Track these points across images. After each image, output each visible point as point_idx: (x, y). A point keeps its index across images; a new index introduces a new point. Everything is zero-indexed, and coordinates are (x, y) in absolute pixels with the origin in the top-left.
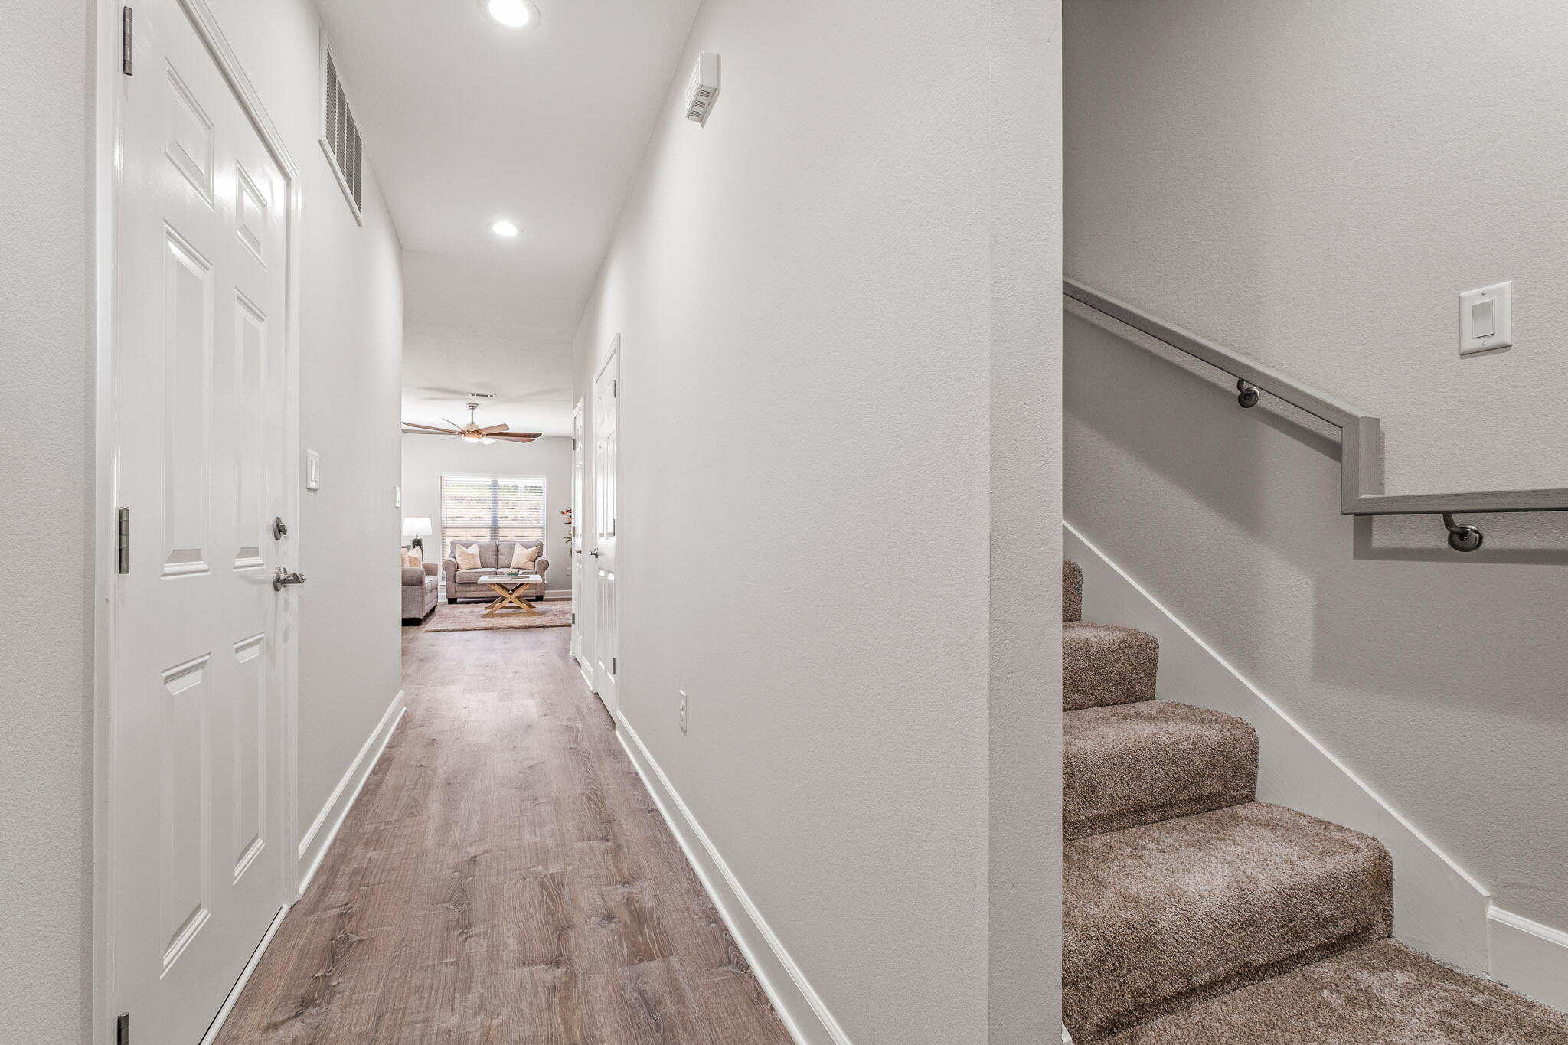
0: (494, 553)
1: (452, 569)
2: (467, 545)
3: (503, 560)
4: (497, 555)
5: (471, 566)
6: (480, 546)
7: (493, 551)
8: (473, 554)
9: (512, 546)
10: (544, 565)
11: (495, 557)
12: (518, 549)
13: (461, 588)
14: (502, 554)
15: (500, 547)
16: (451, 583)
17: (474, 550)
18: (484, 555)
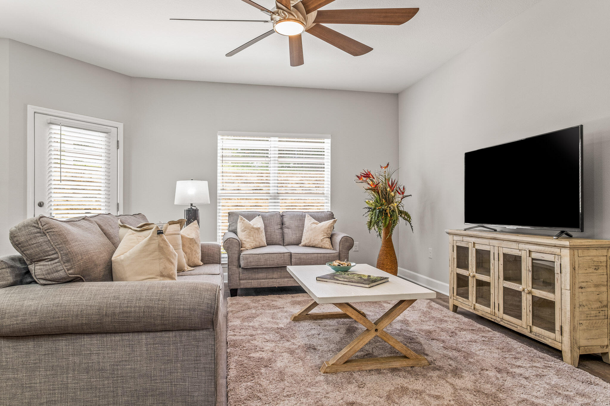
0: (279, 227)
1: (235, 249)
2: (250, 217)
3: (290, 235)
4: (282, 228)
5: (258, 244)
6: (264, 218)
7: (278, 224)
8: (258, 229)
9: (301, 218)
10: (348, 244)
11: (280, 231)
12: (309, 222)
13: (247, 275)
14: (288, 228)
15: (285, 219)
16: (235, 268)
17: (258, 223)
18: (269, 229)
